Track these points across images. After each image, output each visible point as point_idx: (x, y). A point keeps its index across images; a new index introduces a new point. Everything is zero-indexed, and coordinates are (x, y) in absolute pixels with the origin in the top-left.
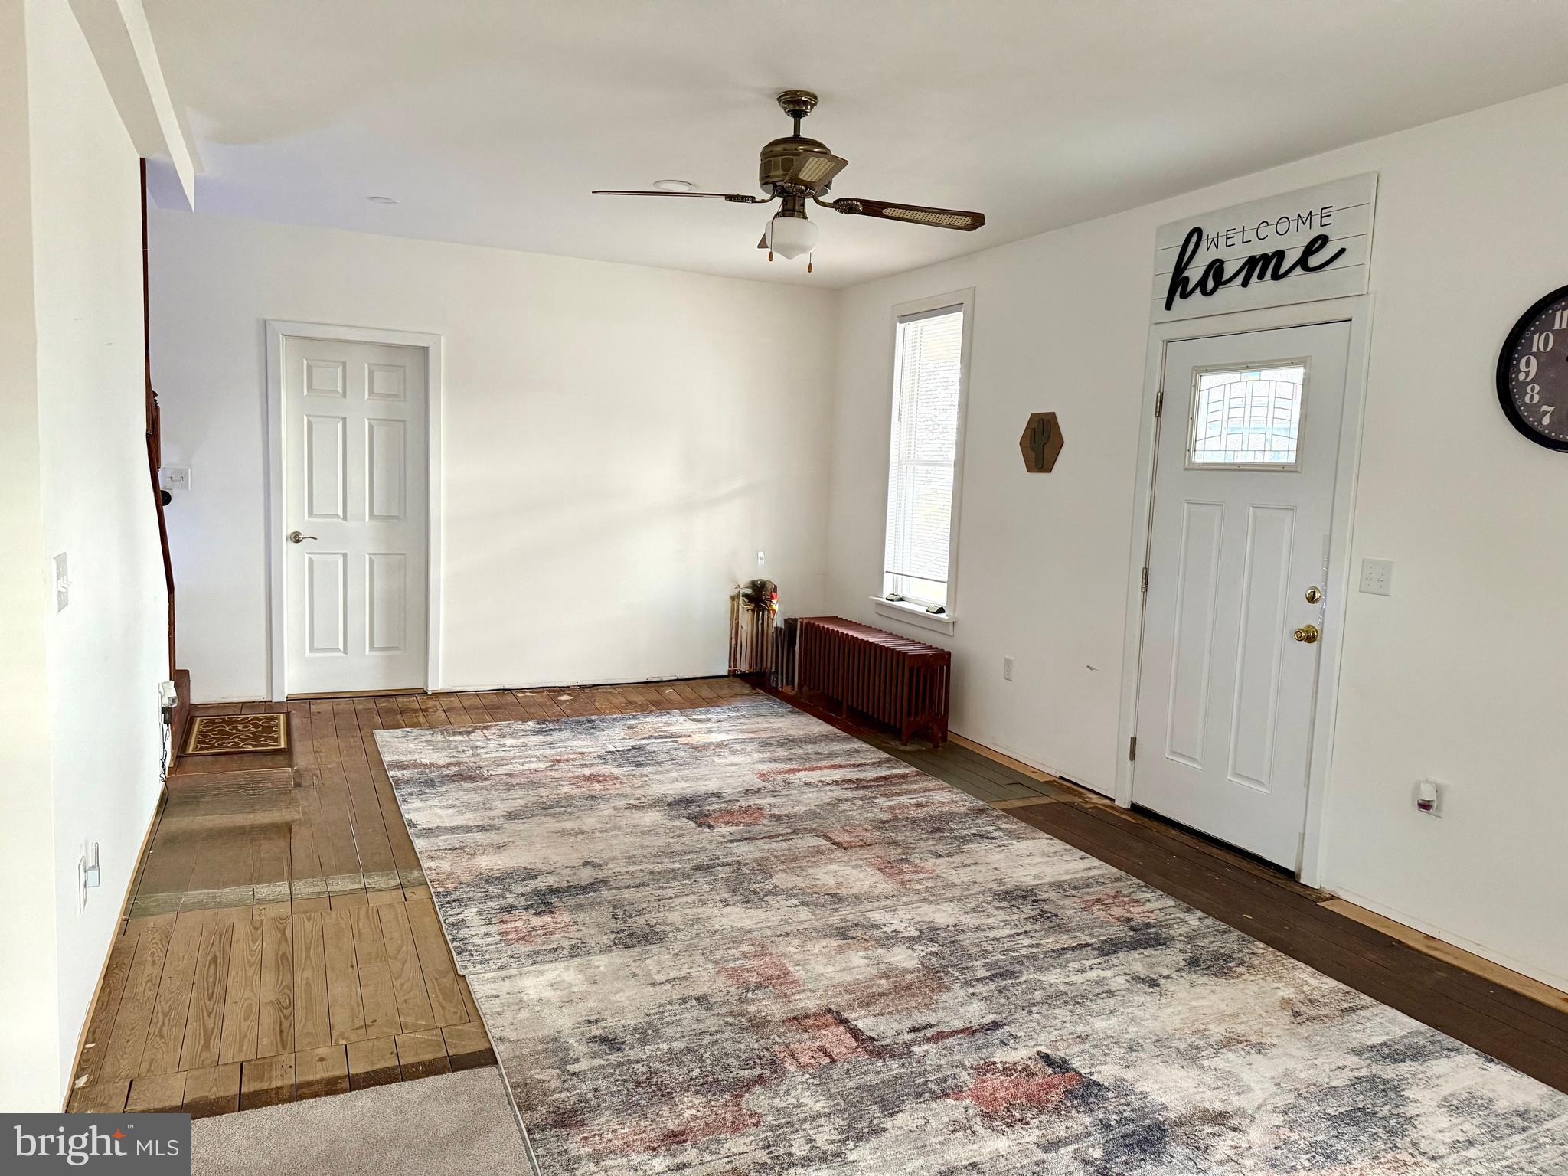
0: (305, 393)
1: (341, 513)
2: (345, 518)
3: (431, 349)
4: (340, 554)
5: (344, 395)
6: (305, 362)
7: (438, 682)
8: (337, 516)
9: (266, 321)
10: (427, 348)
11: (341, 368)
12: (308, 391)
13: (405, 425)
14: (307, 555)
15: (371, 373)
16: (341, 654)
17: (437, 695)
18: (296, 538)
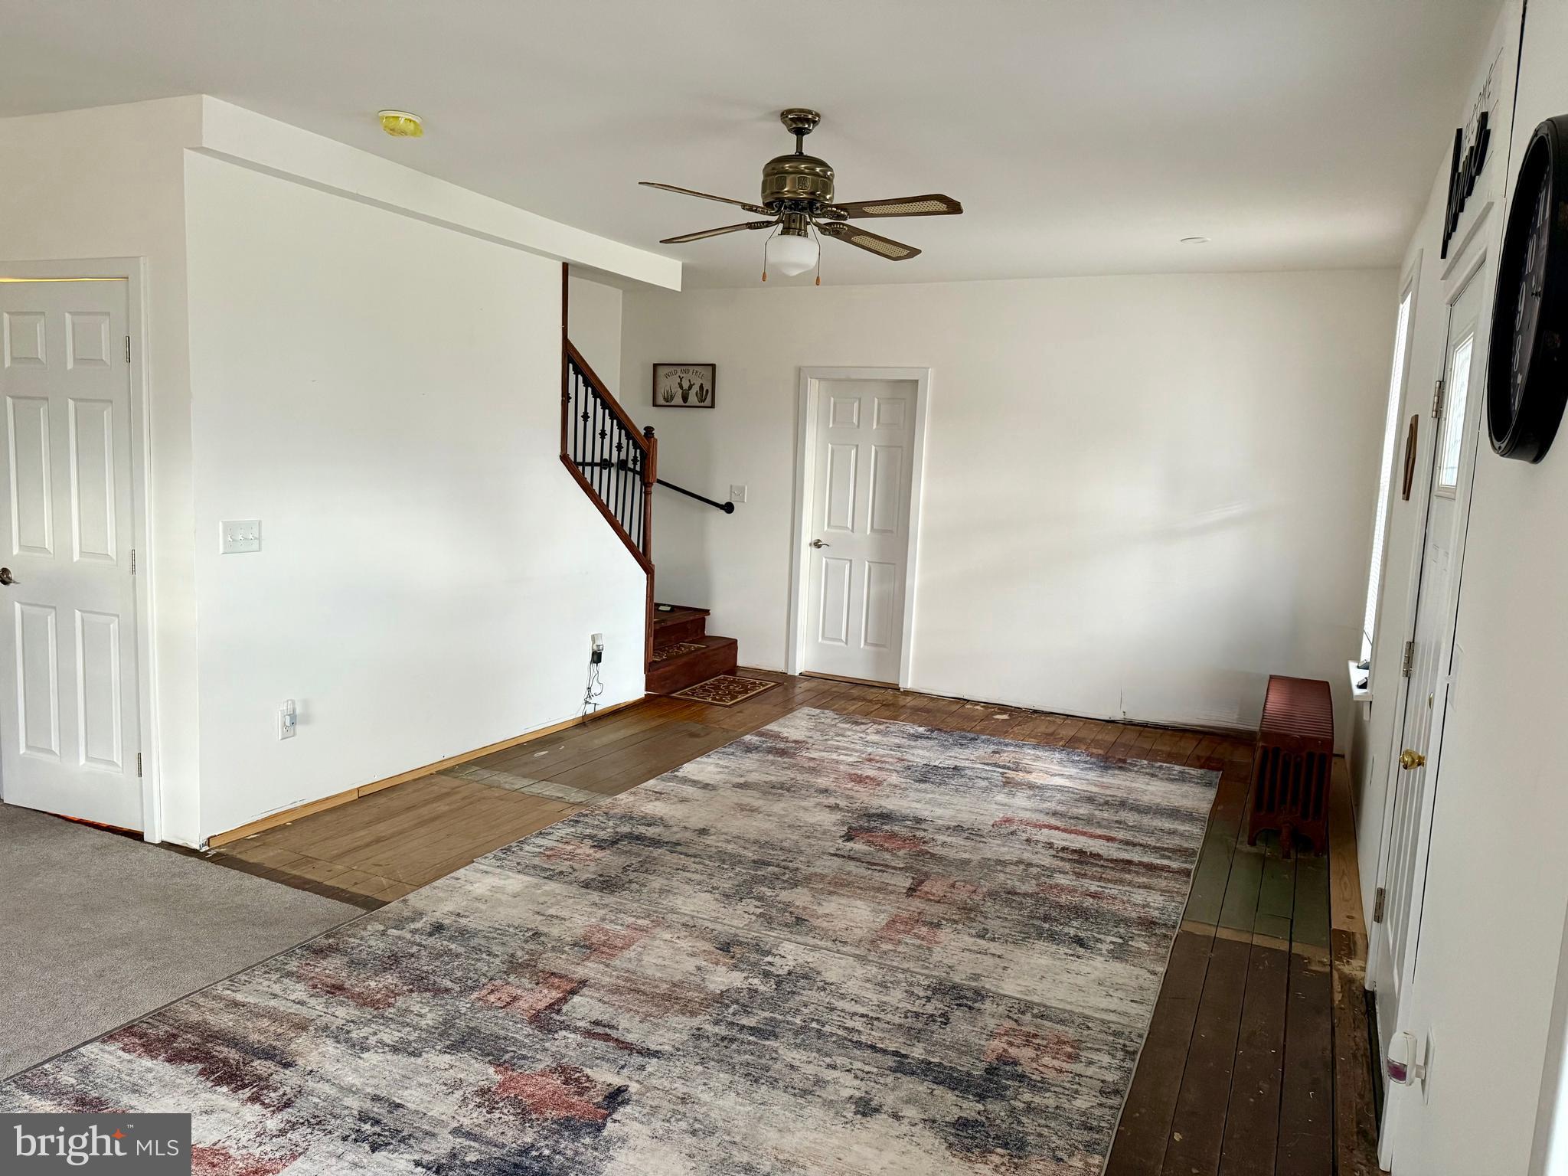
0: (831, 426)
1: (850, 525)
2: (852, 531)
3: (919, 383)
4: (847, 560)
5: (858, 426)
6: (832, 399)
7: (908, 683)
8: (847, 528)
9: (800, 369)
10: (917, 381)
11: (858, 402)
12: (833, 423)
13: (902, 450)
14: (824, 559)
15: (879, 405)
16: (843, 644)
17: (907, 693)
18: (817, 544)
